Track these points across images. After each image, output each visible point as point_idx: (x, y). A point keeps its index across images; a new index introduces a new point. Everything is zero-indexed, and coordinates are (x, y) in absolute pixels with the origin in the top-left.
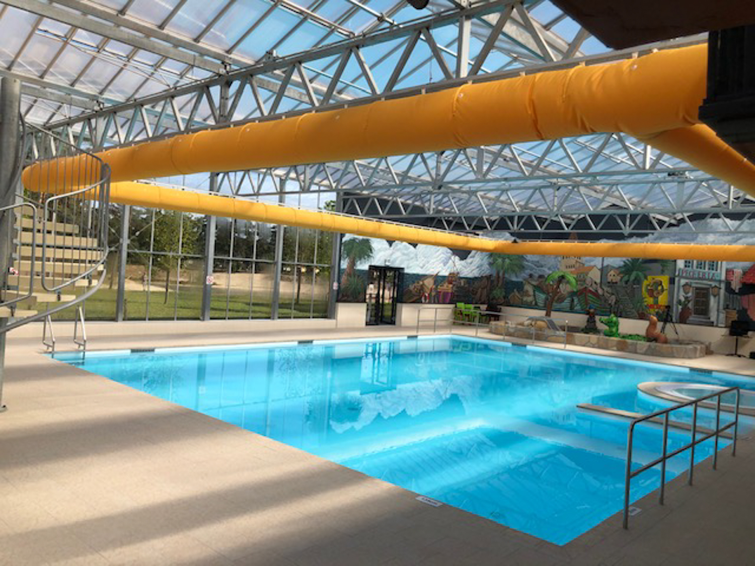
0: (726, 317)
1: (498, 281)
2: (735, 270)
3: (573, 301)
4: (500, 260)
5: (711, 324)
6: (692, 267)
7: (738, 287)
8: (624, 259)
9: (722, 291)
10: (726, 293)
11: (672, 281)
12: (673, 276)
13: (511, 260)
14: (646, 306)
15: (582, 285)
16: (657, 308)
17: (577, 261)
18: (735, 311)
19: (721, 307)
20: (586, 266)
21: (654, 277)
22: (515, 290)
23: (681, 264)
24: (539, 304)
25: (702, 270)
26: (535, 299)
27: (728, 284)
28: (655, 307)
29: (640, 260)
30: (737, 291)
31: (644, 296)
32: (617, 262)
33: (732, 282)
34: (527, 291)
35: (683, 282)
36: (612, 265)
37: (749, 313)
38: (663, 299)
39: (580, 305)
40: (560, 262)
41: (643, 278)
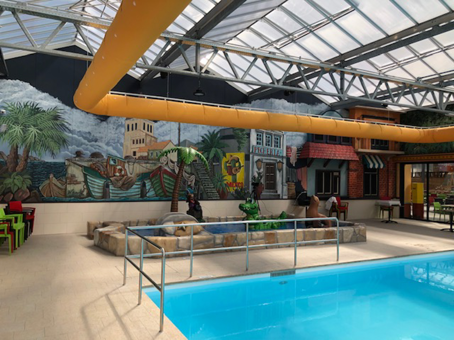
0: (288, 189)
1: (17, 164)
2: (292, 147)
3: (144, 185)
4: (17, 129)
5: (278, 197)
6: (263, 145)
7: (295, 162)
9: (285, 166)
10: (287, 167)
11: (247, 158)
12: (247, 153)
13: (41, 130)
14: (226, 185)
15: (155, 164)
16: (236, 186)
17: (146, 134)
18: (293, 184)
19: (284, 181)
20: (158, 141)
21: (232, 154)
22: (51, 176)
23: (253, 138)
24: (94, 194)
25: (270, 147)
26: (88, 187)
27: (288, 159)
28: (234, 185)
30: (294, 165)
31: (224, 175)
33: (291, 158)
34: (73, 176)
35: (256, 158)
37: (302, 184)
38: (240, 176)
39: (154, 190)
40: (124, 134)
41: (221, 155)
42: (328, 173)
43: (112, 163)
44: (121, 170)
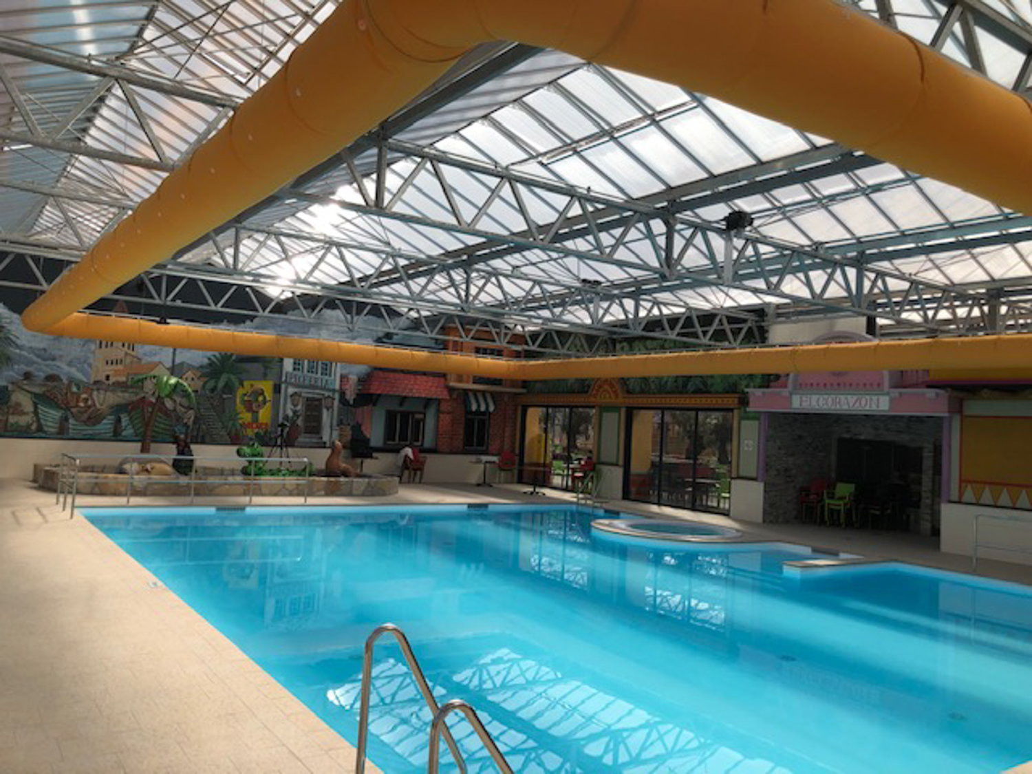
0: (341, 434)
2: (350, 376)
3: (119, 420)
6: (303, 371)
7: (353, 398)
8: (209, 354)
9: (336, 403)
10: (340, 405)
11: (277, 389)
12: (277, 382)
14: (241, 425)
15: (137, 394)
16: (257, 427)
17: (126, 354)
18: (349, 427)
19: (335, 423)
20: (143, 362)
21: (253, 382)
23: (288, 365)
24: (46, 429)
25: (314, 375)
26: (38, 420)
27: (342, 394)
28: (254, 426)
29: (234, 357)
30: (351, 402)
31: (239, 411)
32: (198, 358)
33: (346, 392)
34: (19, 404)
35: (291, 390)
36: (189, 362)
37: (363, 428)
38: (264, 414)
39: (133, 427)
40: (94, 352)
41: (237, 384)
42: (405, 416)
43: (74, 389)
44: (86, 400)
